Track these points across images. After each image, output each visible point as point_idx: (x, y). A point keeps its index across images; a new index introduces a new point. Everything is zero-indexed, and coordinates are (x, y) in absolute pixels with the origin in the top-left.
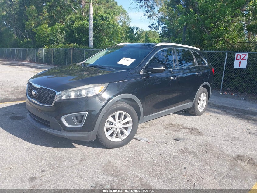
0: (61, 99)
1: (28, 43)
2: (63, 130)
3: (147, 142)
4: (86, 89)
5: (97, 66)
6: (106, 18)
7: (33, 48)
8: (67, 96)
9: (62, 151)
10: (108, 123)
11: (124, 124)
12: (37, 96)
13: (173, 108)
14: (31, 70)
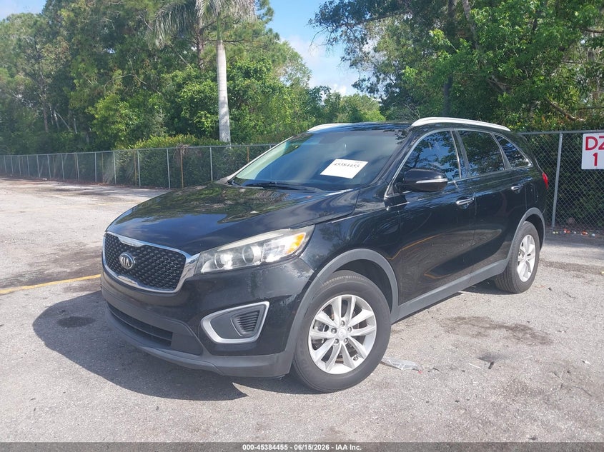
0: (198, 274)
1: (75, 140)
2: (206, 352)
3: (414, 369)
4: (261, 244)
5: (271, 183)
6: (256, 71)
7: (89, 150)
8: (212, 265)
9: (204, 404)
10: (316, 328)
11: (355, 327)
12: (133, 268)
13: (465, 278)
14: (90, 202)
